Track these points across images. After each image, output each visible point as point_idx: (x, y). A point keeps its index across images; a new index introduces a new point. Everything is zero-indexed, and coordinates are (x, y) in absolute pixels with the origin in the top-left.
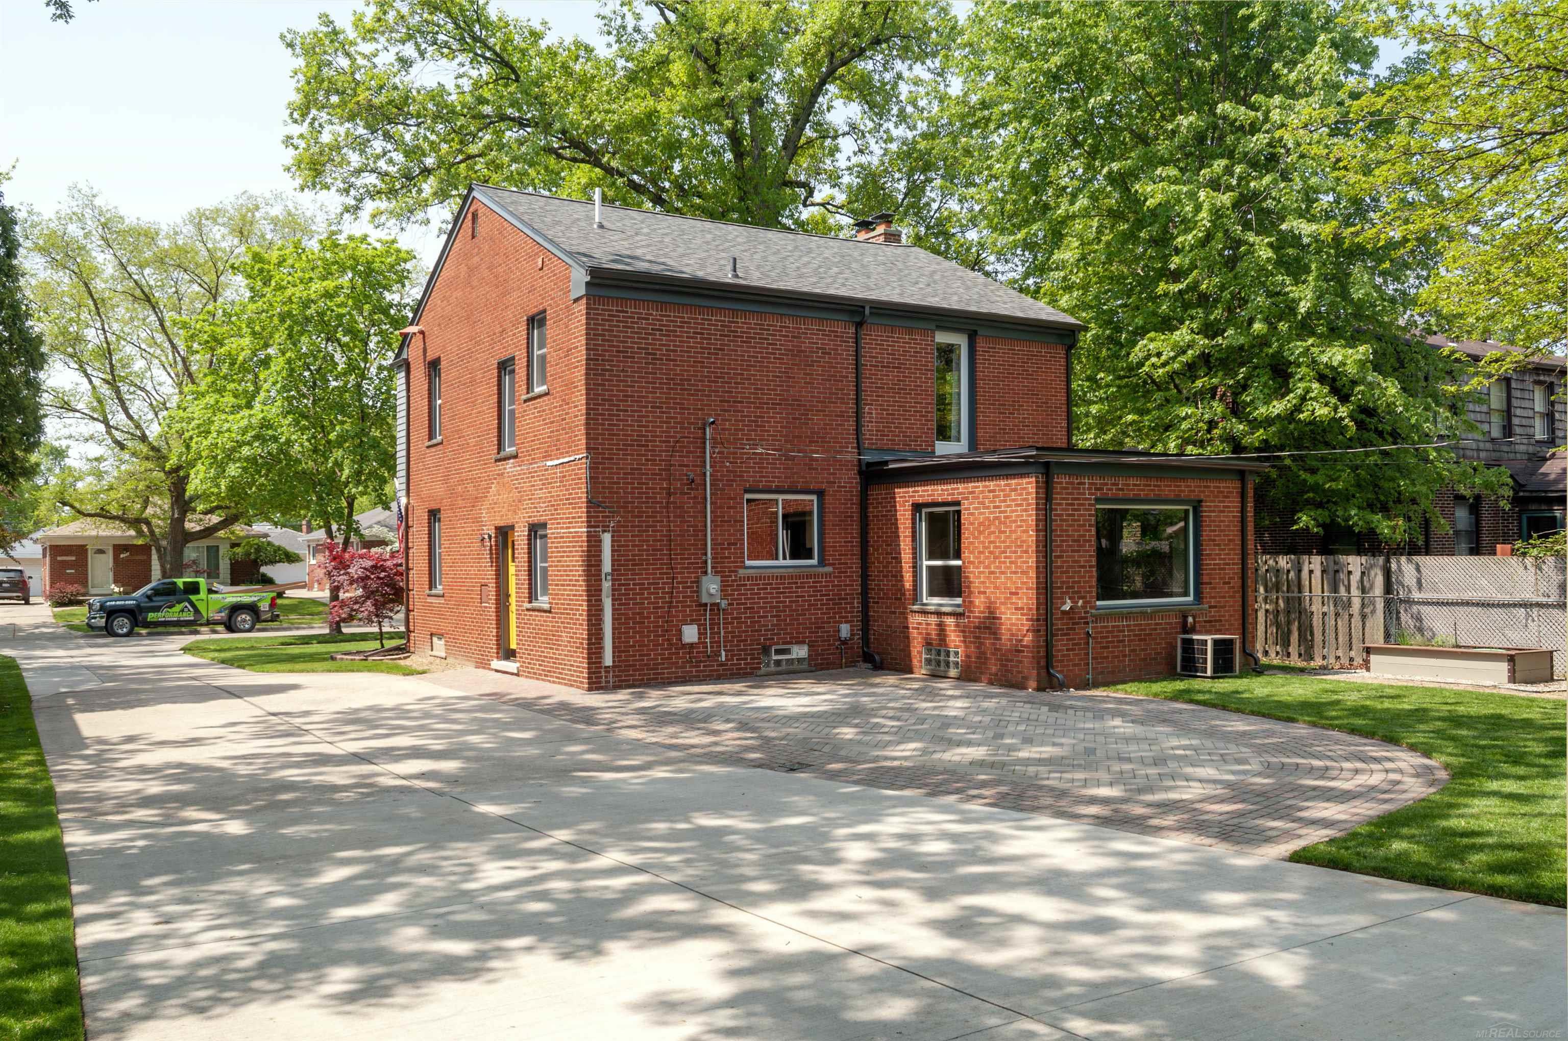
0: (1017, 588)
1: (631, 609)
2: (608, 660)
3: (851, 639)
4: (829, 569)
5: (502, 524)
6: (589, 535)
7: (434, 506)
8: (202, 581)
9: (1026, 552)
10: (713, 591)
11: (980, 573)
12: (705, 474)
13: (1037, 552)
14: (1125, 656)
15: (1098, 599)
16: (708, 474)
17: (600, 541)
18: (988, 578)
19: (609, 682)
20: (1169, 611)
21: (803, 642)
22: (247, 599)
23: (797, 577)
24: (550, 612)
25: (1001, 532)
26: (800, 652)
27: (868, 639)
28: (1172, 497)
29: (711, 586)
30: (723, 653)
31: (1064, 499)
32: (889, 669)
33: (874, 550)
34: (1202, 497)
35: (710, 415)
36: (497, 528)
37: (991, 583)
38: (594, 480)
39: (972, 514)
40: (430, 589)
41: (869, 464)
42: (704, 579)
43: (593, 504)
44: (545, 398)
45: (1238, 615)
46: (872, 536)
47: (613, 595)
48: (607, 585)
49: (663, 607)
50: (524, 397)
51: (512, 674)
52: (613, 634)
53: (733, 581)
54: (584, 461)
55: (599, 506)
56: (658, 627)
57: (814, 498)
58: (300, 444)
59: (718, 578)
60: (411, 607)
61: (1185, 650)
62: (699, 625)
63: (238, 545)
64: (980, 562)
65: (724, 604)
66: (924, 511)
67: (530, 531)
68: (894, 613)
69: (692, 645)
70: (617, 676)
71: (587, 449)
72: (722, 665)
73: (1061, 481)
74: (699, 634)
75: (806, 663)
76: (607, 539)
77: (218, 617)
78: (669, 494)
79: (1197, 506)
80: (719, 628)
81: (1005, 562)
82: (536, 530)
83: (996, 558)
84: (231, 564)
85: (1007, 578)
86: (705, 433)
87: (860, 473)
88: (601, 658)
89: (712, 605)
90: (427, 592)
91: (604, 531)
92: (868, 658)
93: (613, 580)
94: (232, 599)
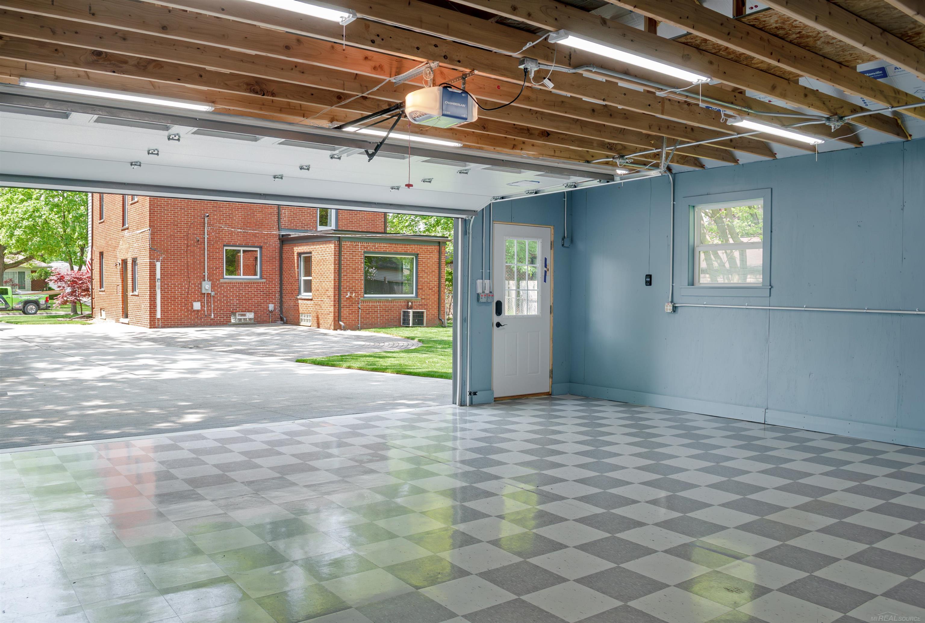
0: (328, 288)
1: (169, 294)
2: (159, 315)
3: (274, 311)
4: (264, 280)
5: (123, 258)
6: (150, 263)
7: (101, 250)
8: (9, 288)
9: (331, 273)
10: (207, 288)
11: (317, 282)
12: (204, 238)
13: (334, 273)
14: (378, 318)
15: (366, 293)
16: (206, 238)
17: (156, 265)
18: (320, 284)
19: (159, 325)
20: (401, 300)
21: (252, 311)
22: (33, 298)
23: (248, 284)
24: (138, 296)
25: (324, 265)
26: (250, 315)
27: (283, 311)
28: (403, 252)
29: (207, 286)
30: (213, 315)
31: (348, 251)
32: (290, 324)
33: (285, 273)
34: (419, 252)
35: (207, 213)
36: (122, 260)
37: (321, 286)
38: (152, 239)
39: (315, 257)
40: (101, 288)
41: (283, 235)
42: (203, 283)
43: (152, 250)
44: (137, 204)
45: (436, 303)
46: (285, 267)
47: (161, 288)
48: (158, 284)
49: (185, 294)
50: (131, 202)
51: (127, 324)
52: (161, 305)
53: (217, 284)
54: (148, 231)
55: (155, 251)
56: (182, 302)
57: (258, 249)
58: (55, 219)
59: (210, 283)
60: (93, 297)
61: (404, 316)
62: (201, 302)
63: (35, 272)
64: (317, 278)
65: (213, 294)
66: (302, 256)
67: (133, 261)
68: (291, 299)
69: (198, 311)
70: (163, 323)
71: (150, 226)
72: (212, 320)
73: (346, 244)
74: (201, 306)
75: (253, 320)
76: (158, 265)
77: (18, 306)
78: (188, 246)
79: (417, 255)
80: (211, 304)
81: (324, 277)
82: (134, 261)
83: (322, 275)
84: (32, 282)
85: (325, 284)
86: (205, 221)
87: (279, 239)
88: (155, 315)
89: (207, 294)
90: (99, 289)
91: (157, 261)
92: (282, 319)
93: (161, 282)
94: (25, 298)
